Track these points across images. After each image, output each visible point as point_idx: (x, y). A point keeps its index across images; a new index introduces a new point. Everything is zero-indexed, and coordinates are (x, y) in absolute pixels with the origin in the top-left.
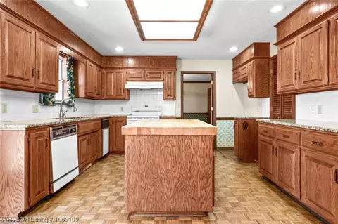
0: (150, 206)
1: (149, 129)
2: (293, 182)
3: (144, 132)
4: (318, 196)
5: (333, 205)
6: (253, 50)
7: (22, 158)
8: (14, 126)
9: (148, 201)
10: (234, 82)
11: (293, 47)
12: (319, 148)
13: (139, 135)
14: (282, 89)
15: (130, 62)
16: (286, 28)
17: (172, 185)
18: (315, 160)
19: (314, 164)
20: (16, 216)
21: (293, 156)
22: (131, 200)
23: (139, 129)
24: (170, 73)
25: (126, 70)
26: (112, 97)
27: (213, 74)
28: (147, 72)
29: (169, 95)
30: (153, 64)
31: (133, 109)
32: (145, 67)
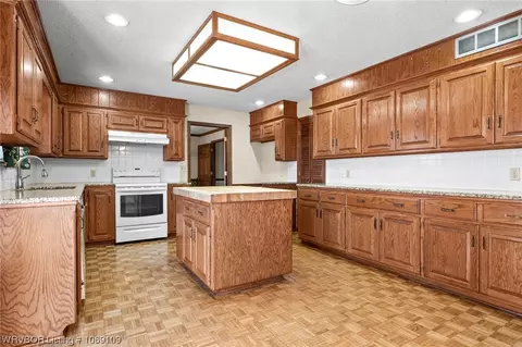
0: (238, 279)
1: (238, 195)
2: (339, 238)
3: (234, 199)
4: (361, 244)
5: (372, 246)
6: (282, 107)
7: (69, 246)
8: (57, 199)
9: (236, 274)
10: (251, 141)
11: (331, 114)
12: (361, 204)
13: (229, 202)
14: (319, 154)
15: (103, 98)
16: (324, 94)
17: (258, 252)
18: (358, 215)
19: (358, 218)
20: (61, 331)
21: (339, 215)
22: (219, 276)
23: (229, 195)
24: (176, 123)
25: (106, 111)
26: (79, 153)
27: (227, 129)
28: (141, 118)
29: (176, 154)
30: (152, 106)
31: (115, 174)
32: (138, 110)
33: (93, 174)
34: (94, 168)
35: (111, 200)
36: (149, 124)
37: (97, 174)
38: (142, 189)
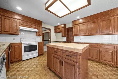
5: (97, 57)
10: (55, 33)
24: (40, 26)
25: (19, 20)
26: (8, 33)
27: (50, 29)
28: (30, 24)
29: (40, 34)
30: (33, 21)
31: (22, 39)
32: (29, 21)
33: (14, 39)
34: (14, 38)
35: (21, 47)
36: (33, 26)
37: (15, 39)
38: (31, 44)
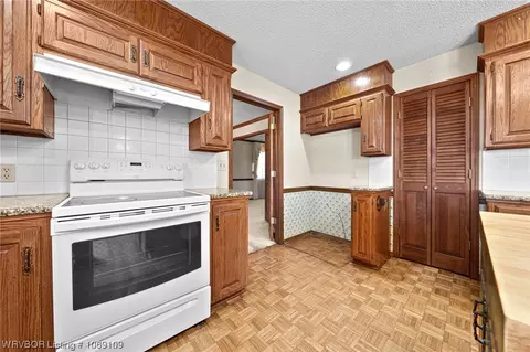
10: (303, 131)
24: (218, 78)
27: (276, 111)
28: (144, 46)
29: (218, 137)
30: (170, 29)
31: (75, 175)
32: (137, 24)
33: (6, 175)
35: (35, 263)
36: (164, 65)
37: (19, 175)
